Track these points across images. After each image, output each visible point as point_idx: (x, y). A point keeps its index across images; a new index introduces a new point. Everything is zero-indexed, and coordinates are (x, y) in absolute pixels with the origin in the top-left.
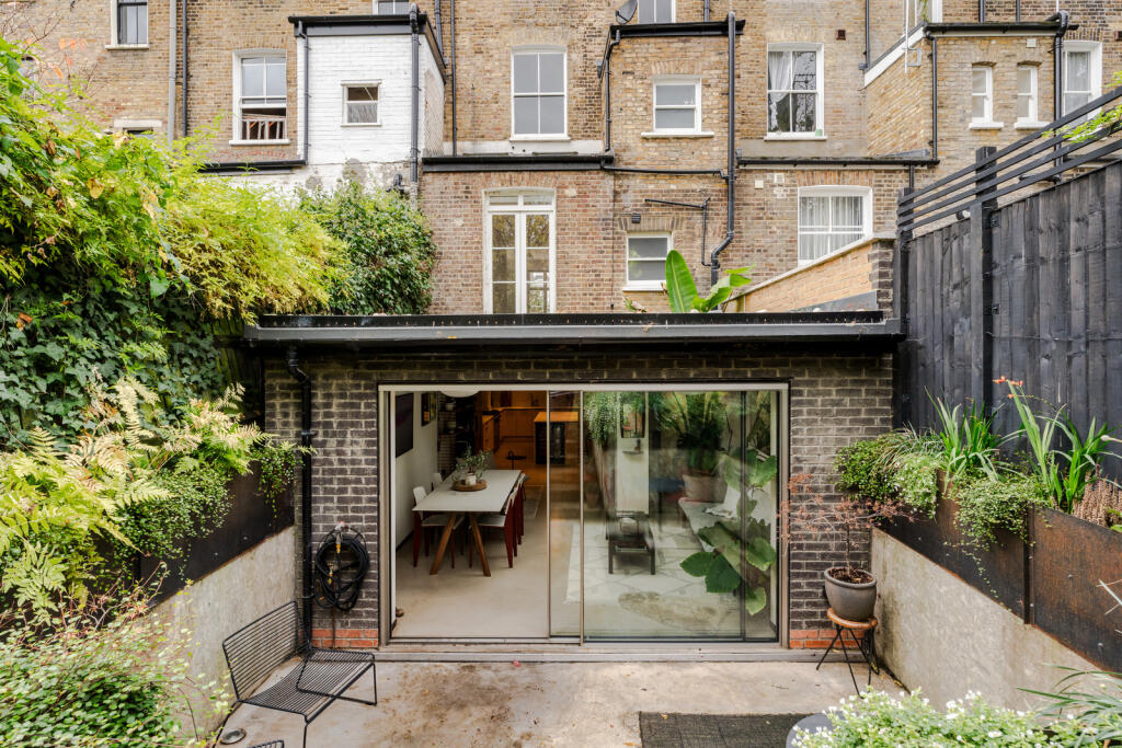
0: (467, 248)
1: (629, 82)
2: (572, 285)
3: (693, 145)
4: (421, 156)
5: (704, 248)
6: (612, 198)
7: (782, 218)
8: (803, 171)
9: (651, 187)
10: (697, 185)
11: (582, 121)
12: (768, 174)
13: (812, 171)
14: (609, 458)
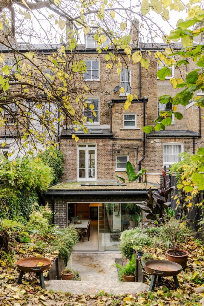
0: (72, 159)
1: (117, 114)
2: (101, 170)
3: (134, 132)
4: (60, 135)
5: (137, 159)
6: (112, 146)
7: (159, 151)
8: (164, 139)
9: (123, 143)
10: (135, 143)
11: (104, 119)
12: (155, 140)
13: (167, 139)
14: (111, 217)
